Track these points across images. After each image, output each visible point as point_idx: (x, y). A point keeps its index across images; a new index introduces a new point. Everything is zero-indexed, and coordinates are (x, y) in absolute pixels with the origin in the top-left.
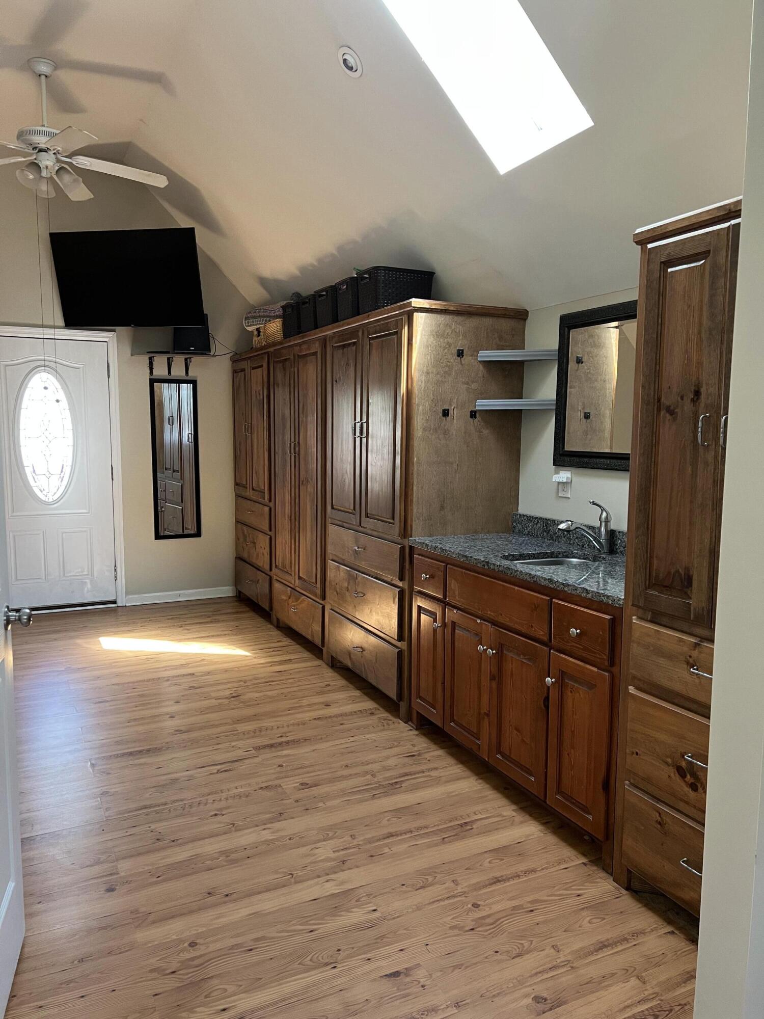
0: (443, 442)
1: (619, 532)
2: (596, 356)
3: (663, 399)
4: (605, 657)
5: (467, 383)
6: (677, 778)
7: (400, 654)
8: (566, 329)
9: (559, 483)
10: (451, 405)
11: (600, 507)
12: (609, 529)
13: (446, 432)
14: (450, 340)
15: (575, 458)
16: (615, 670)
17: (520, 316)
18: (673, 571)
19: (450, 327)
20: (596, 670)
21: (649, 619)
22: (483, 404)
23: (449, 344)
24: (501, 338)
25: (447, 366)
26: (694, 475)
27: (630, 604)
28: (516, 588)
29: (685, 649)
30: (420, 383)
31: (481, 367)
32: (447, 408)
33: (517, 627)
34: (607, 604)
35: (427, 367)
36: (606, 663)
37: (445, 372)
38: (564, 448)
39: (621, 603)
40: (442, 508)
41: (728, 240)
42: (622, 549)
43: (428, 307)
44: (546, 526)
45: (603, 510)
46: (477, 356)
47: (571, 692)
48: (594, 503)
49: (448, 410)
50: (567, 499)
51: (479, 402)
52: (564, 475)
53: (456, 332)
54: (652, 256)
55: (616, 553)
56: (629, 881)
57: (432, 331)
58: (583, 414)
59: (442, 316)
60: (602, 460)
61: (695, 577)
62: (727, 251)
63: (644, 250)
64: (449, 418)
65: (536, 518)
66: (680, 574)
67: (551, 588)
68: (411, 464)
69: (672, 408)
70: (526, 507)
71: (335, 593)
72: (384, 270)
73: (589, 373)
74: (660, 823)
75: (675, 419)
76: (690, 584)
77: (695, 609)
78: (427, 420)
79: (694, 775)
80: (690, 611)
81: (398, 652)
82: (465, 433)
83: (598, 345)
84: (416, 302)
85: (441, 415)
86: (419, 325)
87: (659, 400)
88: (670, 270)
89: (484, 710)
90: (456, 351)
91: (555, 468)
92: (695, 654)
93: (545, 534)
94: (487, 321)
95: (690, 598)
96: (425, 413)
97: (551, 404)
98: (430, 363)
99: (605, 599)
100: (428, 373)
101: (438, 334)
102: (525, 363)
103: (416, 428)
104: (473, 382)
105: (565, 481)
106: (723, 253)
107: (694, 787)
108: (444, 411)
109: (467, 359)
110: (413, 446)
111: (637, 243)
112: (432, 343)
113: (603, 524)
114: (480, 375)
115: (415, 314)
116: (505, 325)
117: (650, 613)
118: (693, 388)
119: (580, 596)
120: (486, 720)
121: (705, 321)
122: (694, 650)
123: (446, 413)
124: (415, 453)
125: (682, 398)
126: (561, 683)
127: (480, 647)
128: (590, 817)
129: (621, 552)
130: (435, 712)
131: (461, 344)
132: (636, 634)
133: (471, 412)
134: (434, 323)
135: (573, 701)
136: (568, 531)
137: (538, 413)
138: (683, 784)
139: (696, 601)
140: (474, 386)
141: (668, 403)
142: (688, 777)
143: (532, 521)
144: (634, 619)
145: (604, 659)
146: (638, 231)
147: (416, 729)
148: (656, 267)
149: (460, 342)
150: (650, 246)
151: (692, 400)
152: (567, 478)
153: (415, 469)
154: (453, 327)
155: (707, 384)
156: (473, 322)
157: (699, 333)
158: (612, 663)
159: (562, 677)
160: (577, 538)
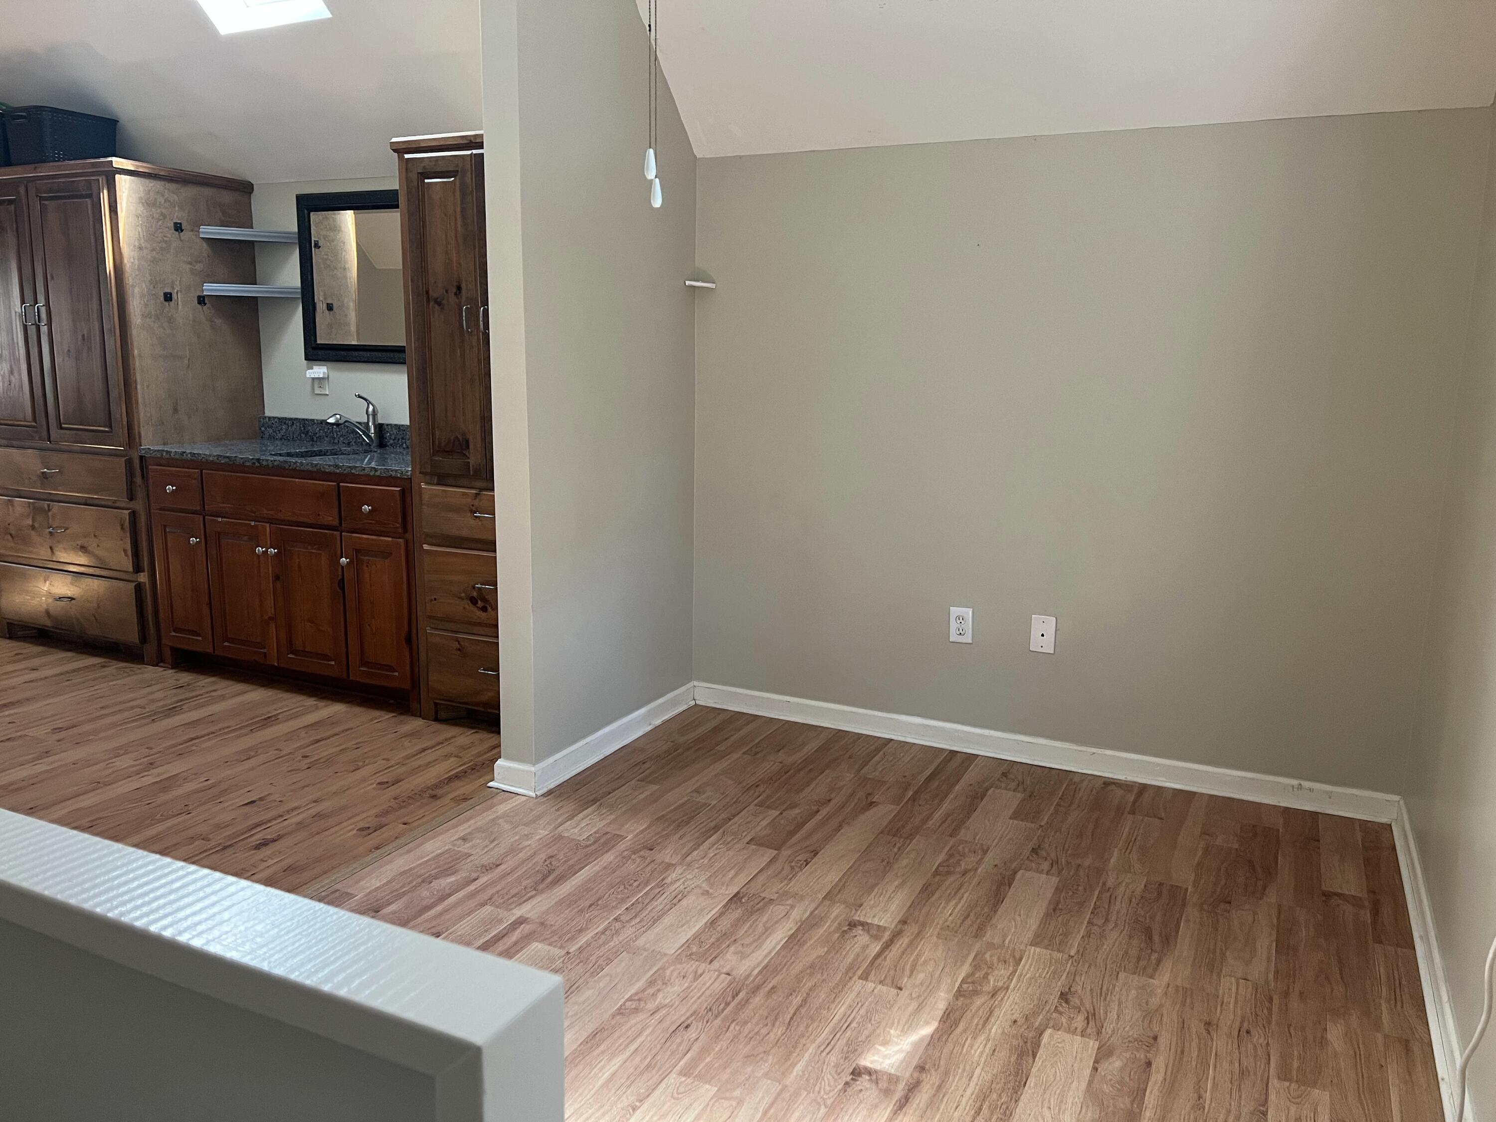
0: (168, 331)
1: (387, 425)
2: (333, 241)
3: (431, 292)
4: (398, 525)
5: (190, 263)
6: (472, 607)
7: (139, 588)
8: (306, 211)
9: (313, 379)
10: (173, 288)
11: (366, 400)
12: (377, 423)
13: (171, 320)
14: (164, 211)
15: (330, 352)
16: (409, 536)
17: (245, 188)
18: (452, 438)
19: (163, 196)
20: (390, 539)
21: (435, 482)
22: (211, 289)
23: (164, 216)
24: (224, 213)
25: (164, 241)
26: (463, 355)
27: (418, 472)
28: (297, 480)
29: (469, 500)
30: (132, 260)
31: (205, 245)
32: (169, 291)
33: (301, 519)
34: (396, 478)
35: (139, 240)
36: (400, 530)
37: (162, 249)
38: (316, 340)
39: (409, 474)
40: (175, 410)
41: (471, 165)
42: (392, 442)
43: (132, 169)
44: (304, 426)
45: (369, 403)
46: (199, 232)
47: (367, 566)
48: (360, 397)
49: (171, 294)
50: (326, 397)
51: (207, 286)
52: (319, 370)
53: (169, 201)
54: (410, 165)
55: (386, 446)
56: (436, 712)
57: (141, 198)
58: (325, 305)
59: (152, 181)
60: (361, 353)
61: (471, 440)
62: (472, 174)
63: (401, 158)
64: (172, 303)
65: (291, 419)
66: (459, 440)
67: (337, 473)
68: (131, 358)
69: (439, 300)
70: (273, 408)
71: (9, 537)
72: (50, 112)
73: (326, 259)
74: (459, 650)
75: (442, 309)
76: (468, 447)
77: (473, 466)
78: (146, 305)
79: (484, 600)
80: (469, 468)
81: (135, 586)
82: (194, 321)
83: (336, 229)
84: (118, 162)
85: (162, 299)
86: (124, 190)
87: (427, 293)
88: (426, 181)
89: (270, 612)
90: (172, 225)
91: (308, 364)
92: (476, 502)
93: (303, 436)
94: (207, 192)
95: (469, 458)
96: (142, 296)
97: (297, 293)
98: (142, 236)
99: (393, 474)
100: (140, 248)
101: (149, 203)
102: (256, 245)
103: (132, 314)
104: (196, 262)
105: (321, 376)
106: (469, 174)
107: (484, 609)
108: (166, 294)
109: (186, 235)
110: (131, 335)
111: (394, 151)
112: (143, 213)
113: (371, 417)
114: (205, 254)
115: (117, 176)
116: (227, 197)
117: (436, 478)
118: (455, 284)
119: (369, 475)
120: (272, 626)
121: (459, 228)
122: (475, 499)
123: (168, 297)
124: (135, 344)
125: (447, 291)
126: (357, 563)
127: (259, 550)
128: (396, 674)
129: (391, 445)
130: (200, 638)
131: (178, 216)
132: (426, 497)
133: (199, 297)
134: (141, 189)
135: (370, 576)
136: (337, 424)
137: (280, 301)
138: (475, 610)
139: (474, 459)
140: (199, 267)
141: (435, 295)
142: (479, 602)
143: (285, 423)
144: (423, 486)
145: (397, 528)
146: (394, 140)
147: (172, 669)
148: (414, 176)
149: (176, 214)
150: (407, 156)
151: (456, 294)
152: (324, 373)
153: (137, 364)
154: (166, 195)
155: (466, 281)
156: (190, 192)
157: (456, 237)
158: (405, 530)
159: (358, 554)
160: (342, 436)
